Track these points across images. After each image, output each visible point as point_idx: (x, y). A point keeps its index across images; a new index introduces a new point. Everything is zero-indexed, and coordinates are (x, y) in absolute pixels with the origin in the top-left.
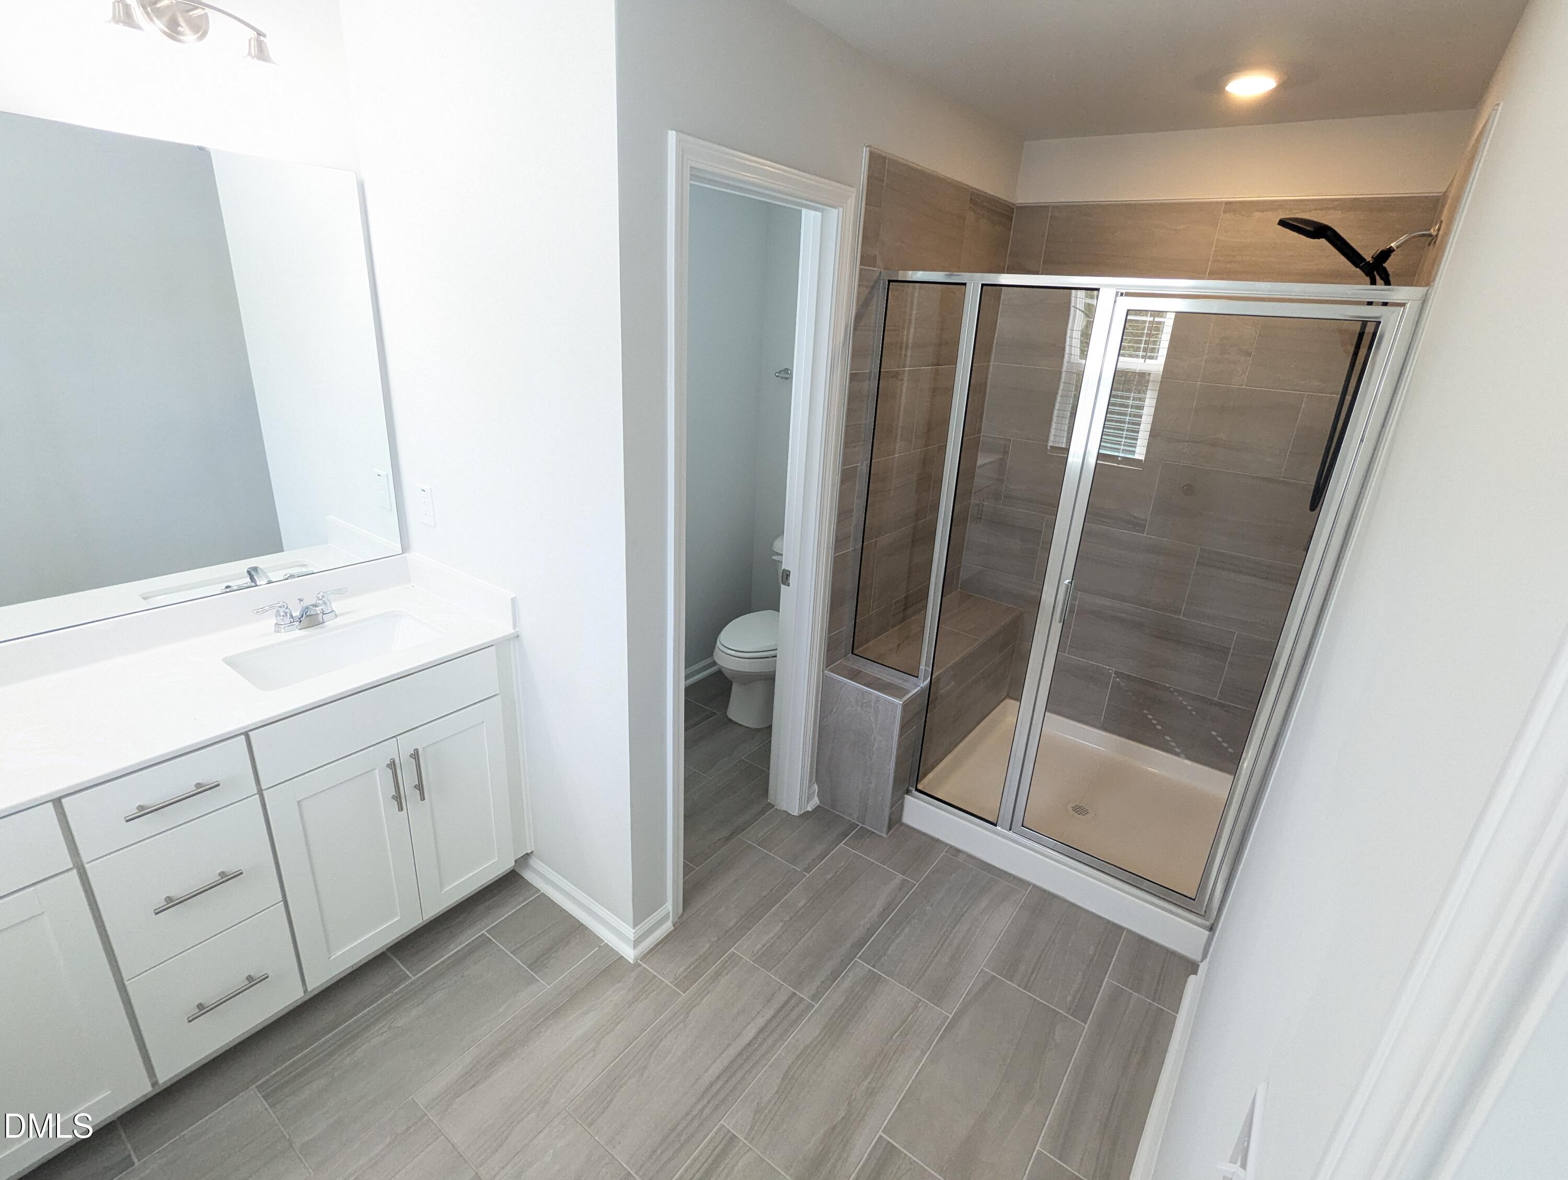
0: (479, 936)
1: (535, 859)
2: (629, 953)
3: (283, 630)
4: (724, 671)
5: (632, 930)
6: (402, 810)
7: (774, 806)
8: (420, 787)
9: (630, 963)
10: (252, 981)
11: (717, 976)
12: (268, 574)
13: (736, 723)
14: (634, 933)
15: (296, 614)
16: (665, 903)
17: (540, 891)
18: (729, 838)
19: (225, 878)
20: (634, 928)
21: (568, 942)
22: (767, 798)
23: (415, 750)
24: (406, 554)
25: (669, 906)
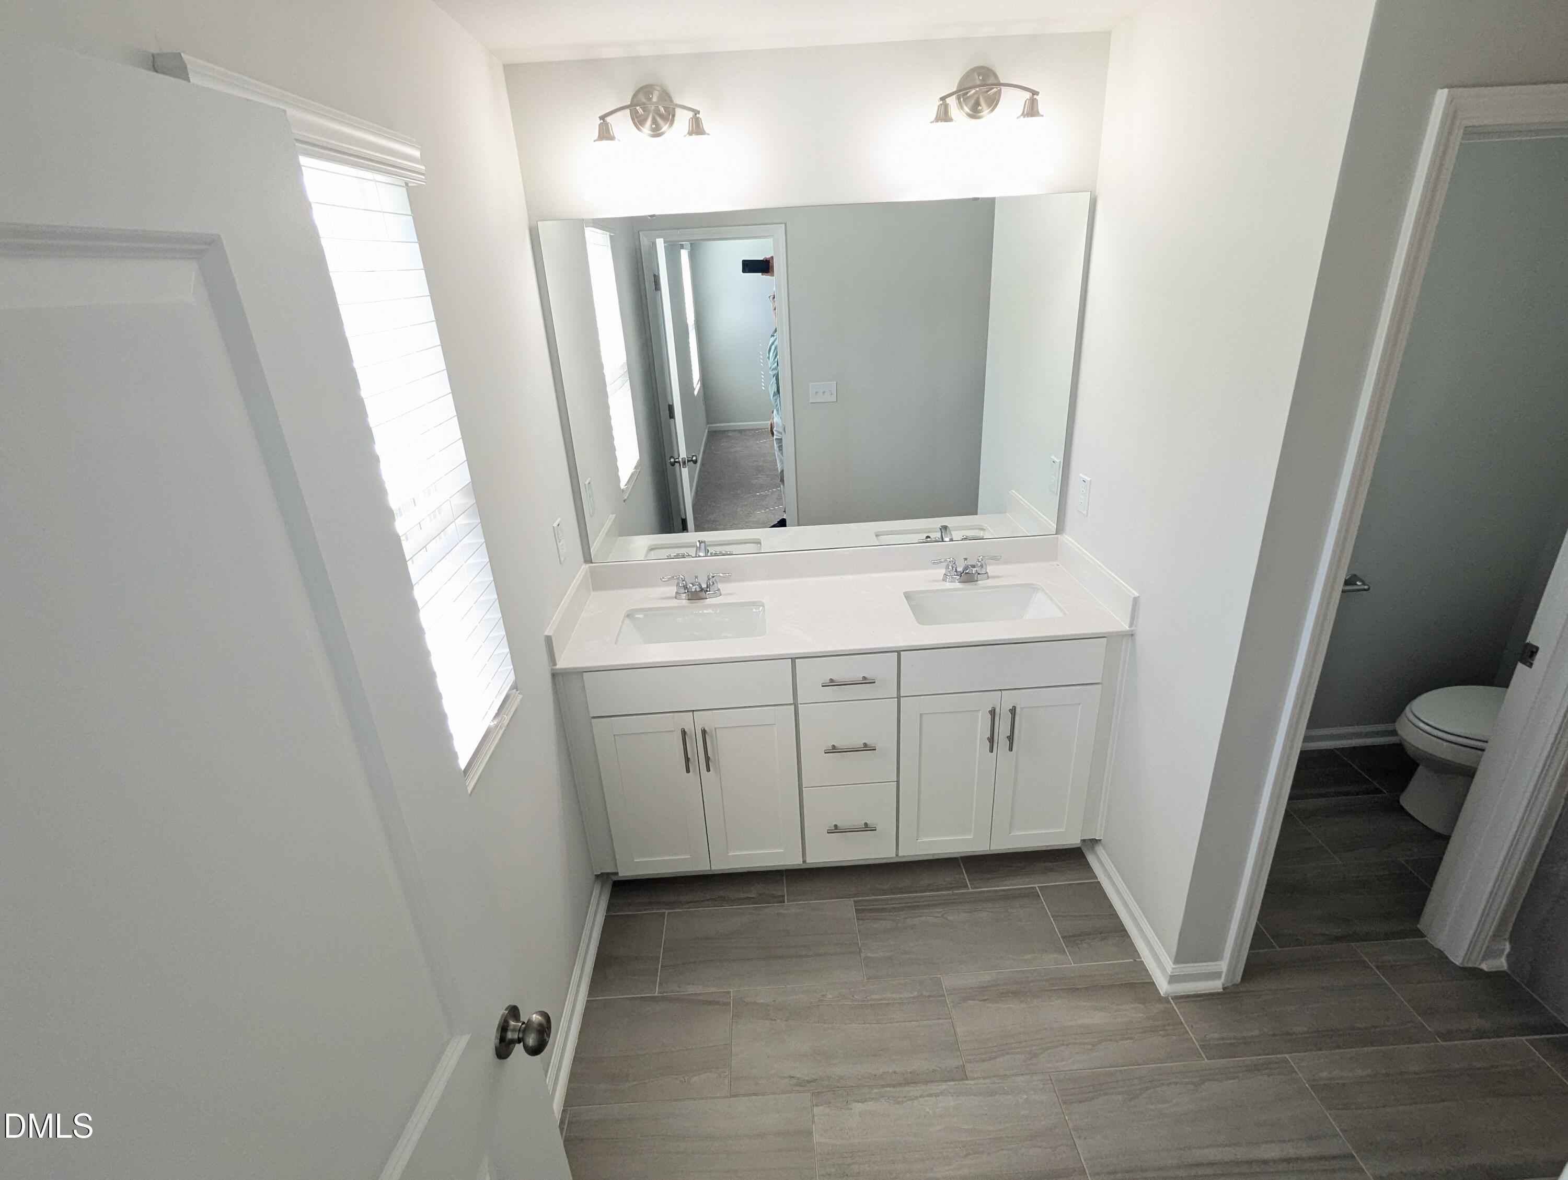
0: (1031, 887)
1: (1100, 847)
2: (1164, 986)
3: (948, 580)
4: (1407, 747)
5: (1171, 964)
6: (992, 752)
7: (1424, 936)
8: (1011, 738)
9: (1159, 993)
10: (867, 828)
11: (1254, 1069)
12: (952, 532)
13: (1410, 815)
14: (1173, 968)
15: (960, 569)
16: (1220, 960)
17: (1097, 879)
18: (1338, 939)
19: (866, 747)
20: (1174, 963)
21: (1105, 938)
22: (1418, 922)
23: (1013, 707)
24: (1059, 536)
25: (1223, 965)
